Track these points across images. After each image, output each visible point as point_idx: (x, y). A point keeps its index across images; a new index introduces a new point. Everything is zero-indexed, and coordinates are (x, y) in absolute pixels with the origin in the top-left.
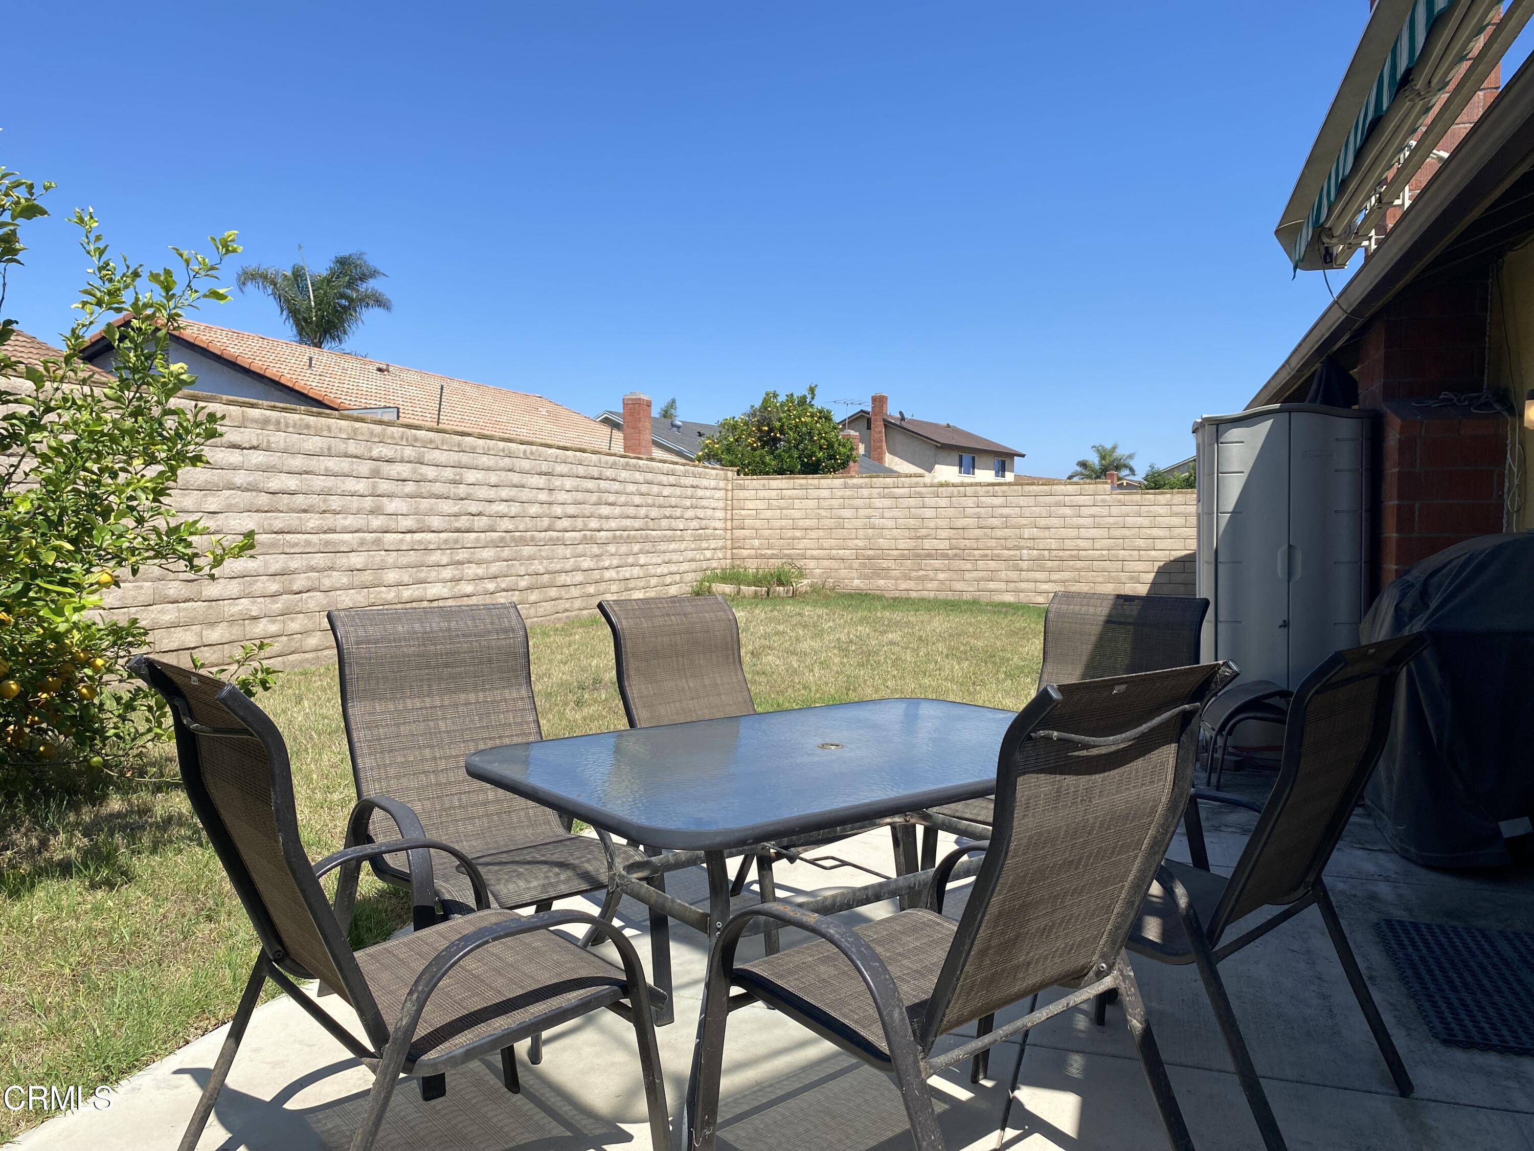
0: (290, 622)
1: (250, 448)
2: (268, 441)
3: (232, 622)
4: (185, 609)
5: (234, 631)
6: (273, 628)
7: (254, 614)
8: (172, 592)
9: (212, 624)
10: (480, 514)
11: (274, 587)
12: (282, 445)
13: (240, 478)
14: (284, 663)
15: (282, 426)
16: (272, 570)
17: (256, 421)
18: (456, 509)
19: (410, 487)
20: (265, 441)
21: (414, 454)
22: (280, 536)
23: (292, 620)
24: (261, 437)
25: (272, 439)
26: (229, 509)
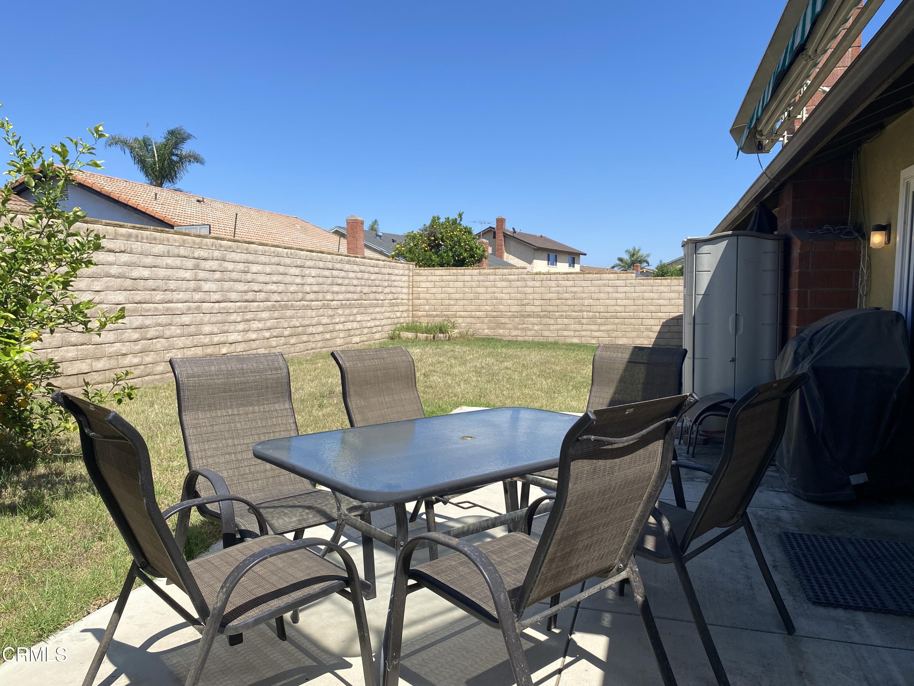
0: (145, 357)
1: (120, 252)
2: (131, 248)
3: (110, 357)
4: (82, 350)
5: (112, 363)
6: (136, 361)
7: (124, 352)
8: (73, 339)
9: (98, 359)
10: (260, 291)
11: (136, 335)
12: (139, 250)
13: (114, 270)
14: (142, 381)
15: (140, 239)
16: (134, 326)
17: (122, 235)
18: (245, 288)
19: (218, 275)
20: (129, 247)
21: (219, 255)
22: (139, 305)
23: (147, 355)
24: (126, 246)
25: (133, 246)
26: (107, 289)
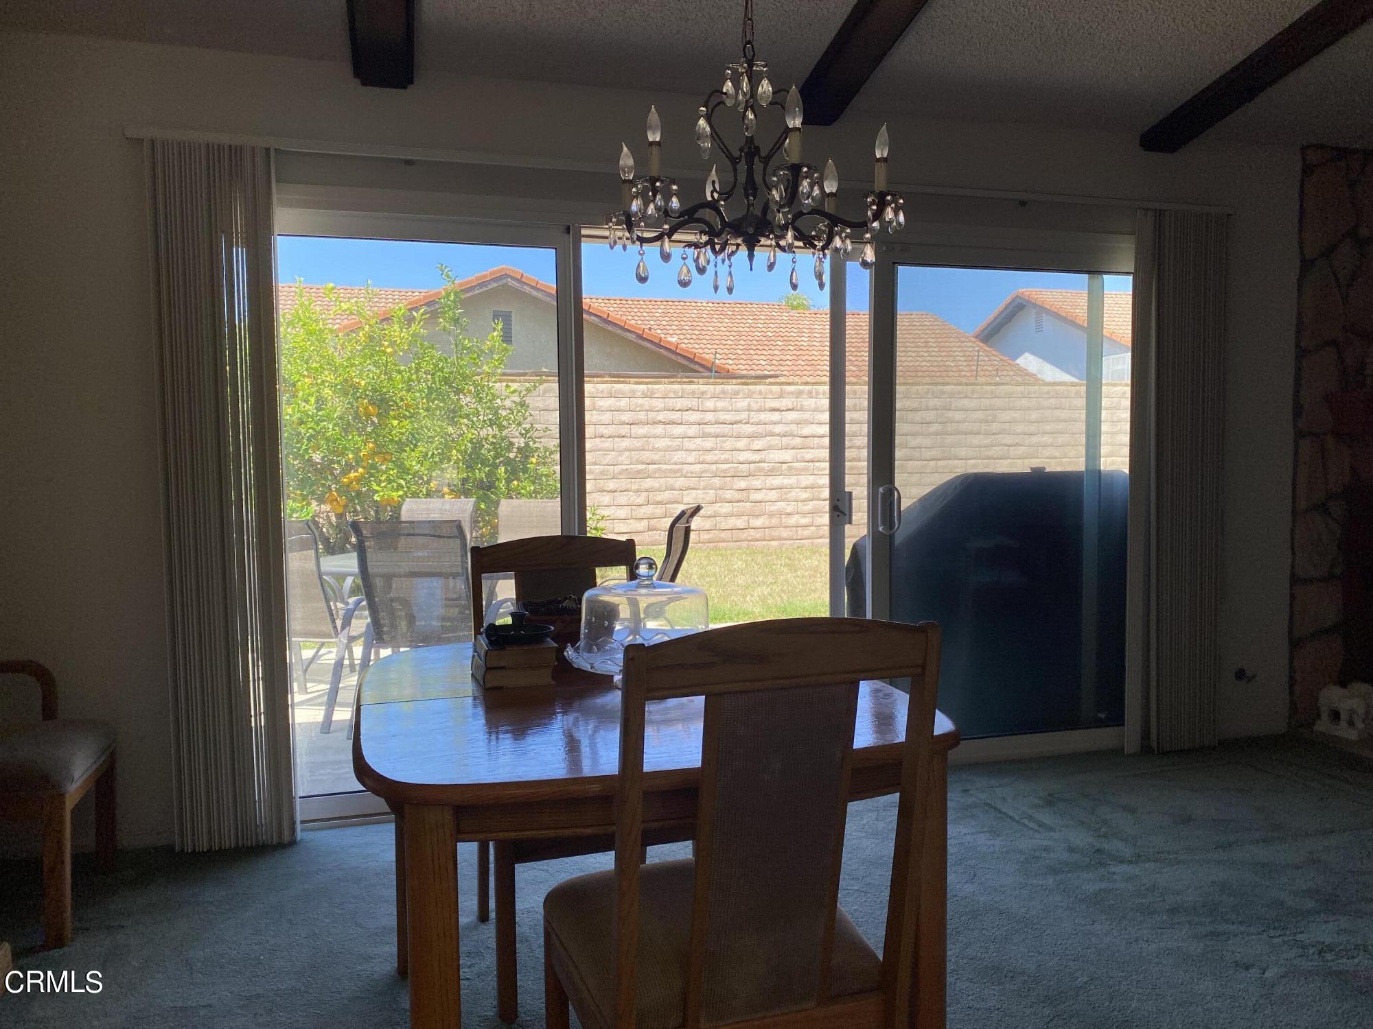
0: (818, 518)
1: (787, 410)
2: (801, 405)
3: (771, 515)
4: (739, 506)
5: (773, 521)
6: (804, 521)
7: (788, 511)
8: (728, 496)
9: (758, 516)
11: (805, 495)
12: (813, 406)
13: (778, 429)
14: (812, 543)
15: (814, 395)
16: (802, 486)
17: (792, 393)
20: (799, 404)
22: (811, 464)
23: (821, 517)
24: (795, 403)
25: (805, 403)
26: (770, 447)
